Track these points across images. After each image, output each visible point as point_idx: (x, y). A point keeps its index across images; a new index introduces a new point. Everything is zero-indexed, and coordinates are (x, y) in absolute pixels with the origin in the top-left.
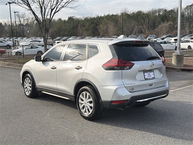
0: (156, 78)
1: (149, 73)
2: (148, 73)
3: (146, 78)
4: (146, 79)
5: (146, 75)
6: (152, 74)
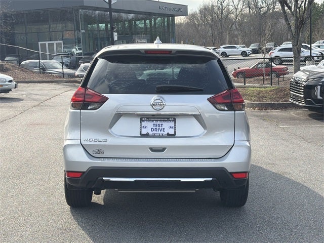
0: (178, 137)
1: (159, 123)
2: (155, 122)
3: (144, 133)
5: (145, 127)
6: (167, 125)
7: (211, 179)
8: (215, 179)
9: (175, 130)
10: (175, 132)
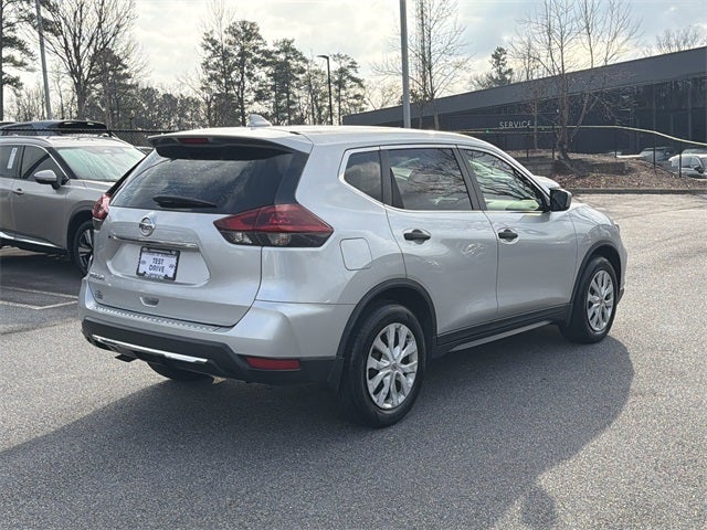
0: (177, 283)
1: (160, 257)
2: (156, 256)
3: (141, 271)
4: (141, 275)
5: (144, 262)
6: (169, 261)
7: (205, 360)
8: (212, 362)
9: (176, 270)
10: (175, 275)
